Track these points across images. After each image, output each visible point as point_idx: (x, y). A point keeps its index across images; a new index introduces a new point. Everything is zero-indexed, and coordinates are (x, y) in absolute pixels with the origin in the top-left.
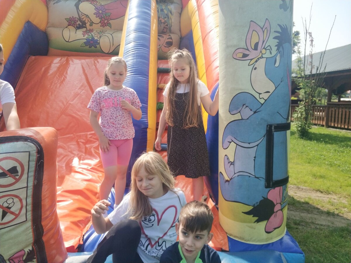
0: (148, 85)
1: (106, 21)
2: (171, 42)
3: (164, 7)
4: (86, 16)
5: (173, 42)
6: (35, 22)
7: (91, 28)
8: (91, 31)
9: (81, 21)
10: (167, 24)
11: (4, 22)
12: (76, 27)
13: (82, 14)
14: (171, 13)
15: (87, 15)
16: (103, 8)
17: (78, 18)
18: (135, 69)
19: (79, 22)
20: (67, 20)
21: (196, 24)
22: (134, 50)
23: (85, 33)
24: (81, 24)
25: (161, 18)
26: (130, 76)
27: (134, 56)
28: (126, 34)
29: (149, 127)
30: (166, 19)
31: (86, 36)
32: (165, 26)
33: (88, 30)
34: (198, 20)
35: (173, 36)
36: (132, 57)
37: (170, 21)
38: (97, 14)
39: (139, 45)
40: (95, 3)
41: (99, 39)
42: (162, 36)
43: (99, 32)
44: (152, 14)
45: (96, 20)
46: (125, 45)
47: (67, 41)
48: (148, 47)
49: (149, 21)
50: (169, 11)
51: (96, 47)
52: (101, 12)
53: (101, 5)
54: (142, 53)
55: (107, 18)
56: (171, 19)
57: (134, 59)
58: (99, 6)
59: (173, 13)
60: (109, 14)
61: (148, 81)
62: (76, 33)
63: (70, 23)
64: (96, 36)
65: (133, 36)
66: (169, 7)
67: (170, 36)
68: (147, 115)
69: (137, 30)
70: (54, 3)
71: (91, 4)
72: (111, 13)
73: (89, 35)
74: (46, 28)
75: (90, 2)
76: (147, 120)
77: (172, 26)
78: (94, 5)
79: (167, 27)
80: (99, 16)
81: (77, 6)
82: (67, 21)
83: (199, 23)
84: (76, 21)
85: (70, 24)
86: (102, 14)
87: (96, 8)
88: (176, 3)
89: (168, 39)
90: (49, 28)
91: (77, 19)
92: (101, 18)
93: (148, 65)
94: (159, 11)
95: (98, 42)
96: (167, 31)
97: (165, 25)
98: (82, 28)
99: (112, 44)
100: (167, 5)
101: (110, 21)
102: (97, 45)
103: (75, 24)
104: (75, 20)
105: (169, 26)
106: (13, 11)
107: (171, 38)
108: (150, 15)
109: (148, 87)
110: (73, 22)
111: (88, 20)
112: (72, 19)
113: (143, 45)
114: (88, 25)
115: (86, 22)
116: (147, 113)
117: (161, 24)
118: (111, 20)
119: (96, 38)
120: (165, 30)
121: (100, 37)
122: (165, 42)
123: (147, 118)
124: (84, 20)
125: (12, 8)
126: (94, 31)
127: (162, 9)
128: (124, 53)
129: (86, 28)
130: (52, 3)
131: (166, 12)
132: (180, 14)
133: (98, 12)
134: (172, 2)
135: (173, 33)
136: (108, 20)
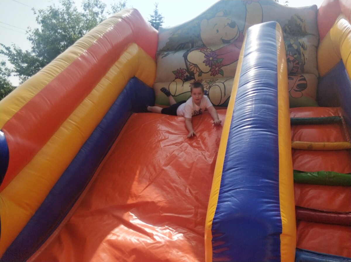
0: (277, 145)
1: (217, 69)
2: (304, 84)
3: (292, 42)
5: (308, 84)
6: (142, 77)
7: (200, 78)
9: (189, 72)
10: (297, 62)
12: (184, 79)
13: (191, 64)
14: (303, 46)
15: (196, 65)
16: (214, 54)
17: (186, 70)
19: (187, 74)
24: (189, 75)
25: (289, 55)
27: (253, 100)
29: (283, 232)
30: (295, 56)
32: (295, 65)
35: (306, 76)
37: (303, 58)
38: (207, 62)
39: (260, 85)
40: (205, 50)
41: (208, 90)
42: (292, 78)
43: (209, 82)
44: (278, 53)
45: (205, 68)
46: (239, 87)
48: (275, 86)
50: (301, 45)
52: (211, 59)
53: (212, 51)
54: (264, 94)
55: (219, 64)
56: (303, 54)
57: (252, 105)
58: (210, 53)
59: (305, 47)
60: (221, 60)
61: (278, 138)
66: (300, 40)
67: (302, 76)
68: (279, 203)
71: (200, 53)
72: (224, 59)
74: (154, 84)
75: (200, 50)
77: (305, 64)
78: (204, 52)
79: (298, 66)
80: (209, 64)
81: (185, 56)
82: (175, 74)
85: (177, 76)
86: (212, 61)
88: (310, 34)
89: (299, 80)
90: (156, 84)
91: (184, 70)
92: (211, 66)
93: (276, 112)
95: (207, 93)
96: (297, 71)
98: (190, 80)
99: (223, 94)
100: (297, 38)
101: (222, 68)
103: (182, 76)
104: (183, 72)
105: (300, 64)
106: (117, 66)
107: (304, 79)
110: (180, 74)
111: (197, 70)
112: (179, 71)
113: (265, 85)
114: (196, 75)
115: (195, 72)
116: (278, 199)
117: (289, 63)
118: (223, 66)
121: (210, 87)
122: (296, 84)
124: (192, 70)
125: (116, 64)
127: (291, 44)
129: (194, 78)
130: (161, 57)
131: (295, 47)
132: (317, 47)
133: (208, 59)
134: (304, 34)
135: (307, 73)
136: (220, 67)
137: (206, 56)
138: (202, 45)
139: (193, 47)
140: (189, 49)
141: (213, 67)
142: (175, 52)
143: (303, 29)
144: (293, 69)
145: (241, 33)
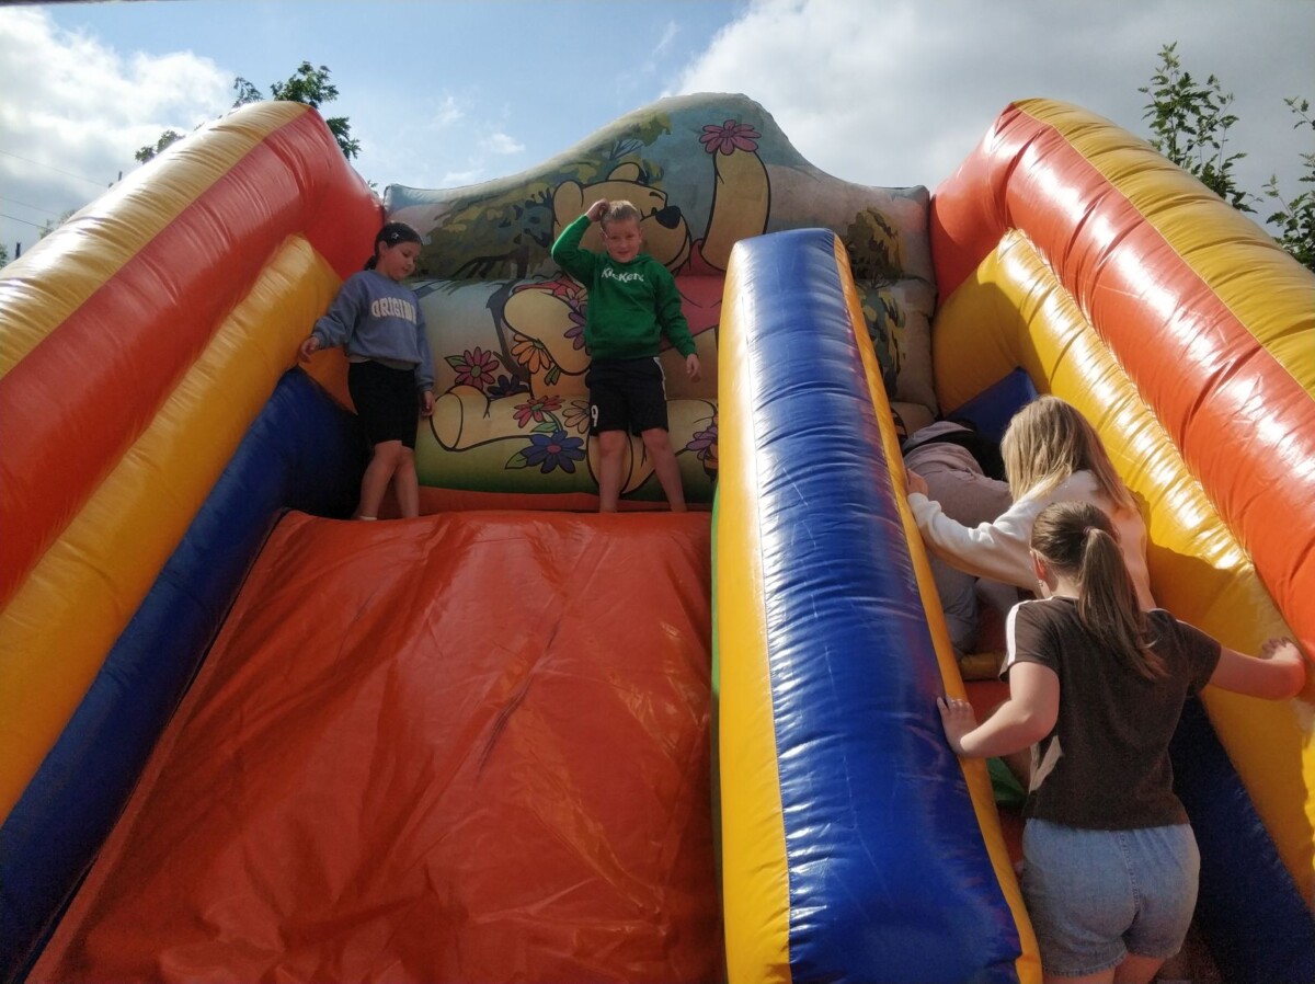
4: (534, 346)
6: (322, 373)
7: (551, 391)
8: (551, 403)
9: (509, 365)
12: (489, 389)
13: (519, 338)
14: (894, 315)
15: (539, 341)
17: (499, 357)
20: (454, 363)
23: (524, 412)
24: (509, 376)
33: (538, 402)
35: (904, 411)
37: (892, 352)
40: (570, 292)
41: (583, 438)
45: (572, 358)
47: (451, 446)
51: (571, 470)
56: (895, 341)
59: (901, 316)
62: (487, 412)
63: (462, 373)
64: (572, 421)
66: (881, 294)
71: (551, 298)
73: (544, 421)
75: (550, 292)
78: (567, 300)
81: (497, 306)
82: (454, 367)
84: (494, 365)
85: (464, 377)
87: (575, 312)
88: (915, 277)
91: (493, 357)
95: (583, 447)
98: (511, 395)
99: (638, 456)
100: (873, 287)
102: (576, 462)
103: (483, 375)
104: (487, 364)
105: (886, 370)
110: (476, 371)
111: (541, 362)
112: (473, 358)
114: (538, 380)
115: (533, 366)
119: (571, 433)
124: (522, 360)
126: (565, 405)
129: (530, 391)
131: (870, 313)
132: (932, 320)
134: (893, 274)
135: (905, 400)
139: (521, 275)
140: (506, 282)
142: (457, 287)
143: (892, 259)
145: (696, 246)
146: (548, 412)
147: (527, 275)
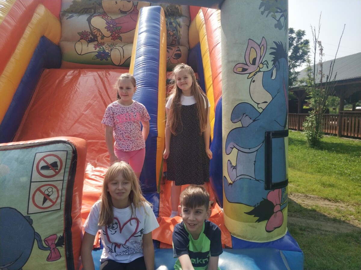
0: (158, 96)
1: (116, 35)
2: (179, 54)
3: (172, 21)
5: (182, 55)
6: (50, 37)
7: (102, 41)
8: (102, 44)
9: (92, 35)
10: (175, 36)
11: (22, 39)
12: (88, 40)
13: (94, 28)
14: (179, 25)
15: (99, 29)
16: (114, 22)
17: (90, 33)
18: (145, 82)
21: (203, 37)
22: (144, 63)
23: (96, 46)
24: (93, 37)
25: (170, 30)
26: (141, 88)
27: (145, 69)
28: (136, 48)
29: (158, 136)
30: (174, 32)
31: (98, 49)
32: (174, 39)
33: (100, 44)
34: (205, 33)
35: (181, 48)
36: (142, 70)
37: (179, 34)
38: (108, 28)
39: (149, 59)
40: (106, 17)
41: (110, 52)
42: (171, 48)
43: (110, 45)
44: (161, 28)
45: (107, 33)
46: (136, 58)
47: (80, 54)
48: (158, 60)
49: (158, 35)
51: (107, 60)
52: (111, 26)
53: (112, 19)
54: (152, 66)
55: (118, 31)
56: (179, 31)
57: (144, 72)
58: (110, 20)
59: (181, 26)
60: (120, 28)
61: (158, 93)
62: (88, 46)
64: (107, 48)
65: (143, 49)
66: (177, 20)
67: (178, 48)
68: (157, 125)
69: (147, 44)
70: (67, 19)
71: (102, 19)
72: (122, 27)
73: (101, 48)
74: (60, 42)
75: (101, 17)
76: (157, 130)
77: (180, 39)
78: (105, 19)
79: (176, 39)
80: (110, 30)
81: (89, 20)
82: (80, 35)
83: (206, 37)
84: (89, 35)
85: (82, 37)
86: (112, 28)
87: (107, 22)
88: (185, 16)
89: (176, 51)
90: (62, 42)
93: (157, 77)
94: (168, 24)
95: (110, 55)
96: (175, 43)
97: (174, 37)
98: (93, 42)
99: (122, 57)
100: (176, 18)
101: (121, 35)
102: (108, 58)
103: (86, 37)
104: (87, 34)
105: (177, 38)
106: (30, 27)
107: (180, 50)
108: (159, 29)
109: (158, 98)
110: (85, 36)
111: (100, 34)
112: (84, 33)
113: (152, 59)
114: (99, 38)
115: (98, 35)
116: (157, 123)
117: (170, 37)
118: (121, 33)
119: (107, 51)
120: (174, 42)
121: (111, 50)
122: (174, 54)
123: (157, 128)
124: (95, 34)
125: (29, 25)
126: (106, 45)
127: (171, 22)
128: (135, 66)
129: (98, 41)
130: (65, 18)
131: (174, 24)
132: (189, 27)
133: (109, 26)
134: (180, 15)
135: (182, 45)
136: (119, 34)
137: (107, 23)
138: (103, 12)
139: (95, 13)
140: (91, 14)
141: (113, 32)
142: (80, 15)
143: (180, 12)
144: (173, 41)
145: (135, 7)
146: (102, 46)
147: (97, 13)
